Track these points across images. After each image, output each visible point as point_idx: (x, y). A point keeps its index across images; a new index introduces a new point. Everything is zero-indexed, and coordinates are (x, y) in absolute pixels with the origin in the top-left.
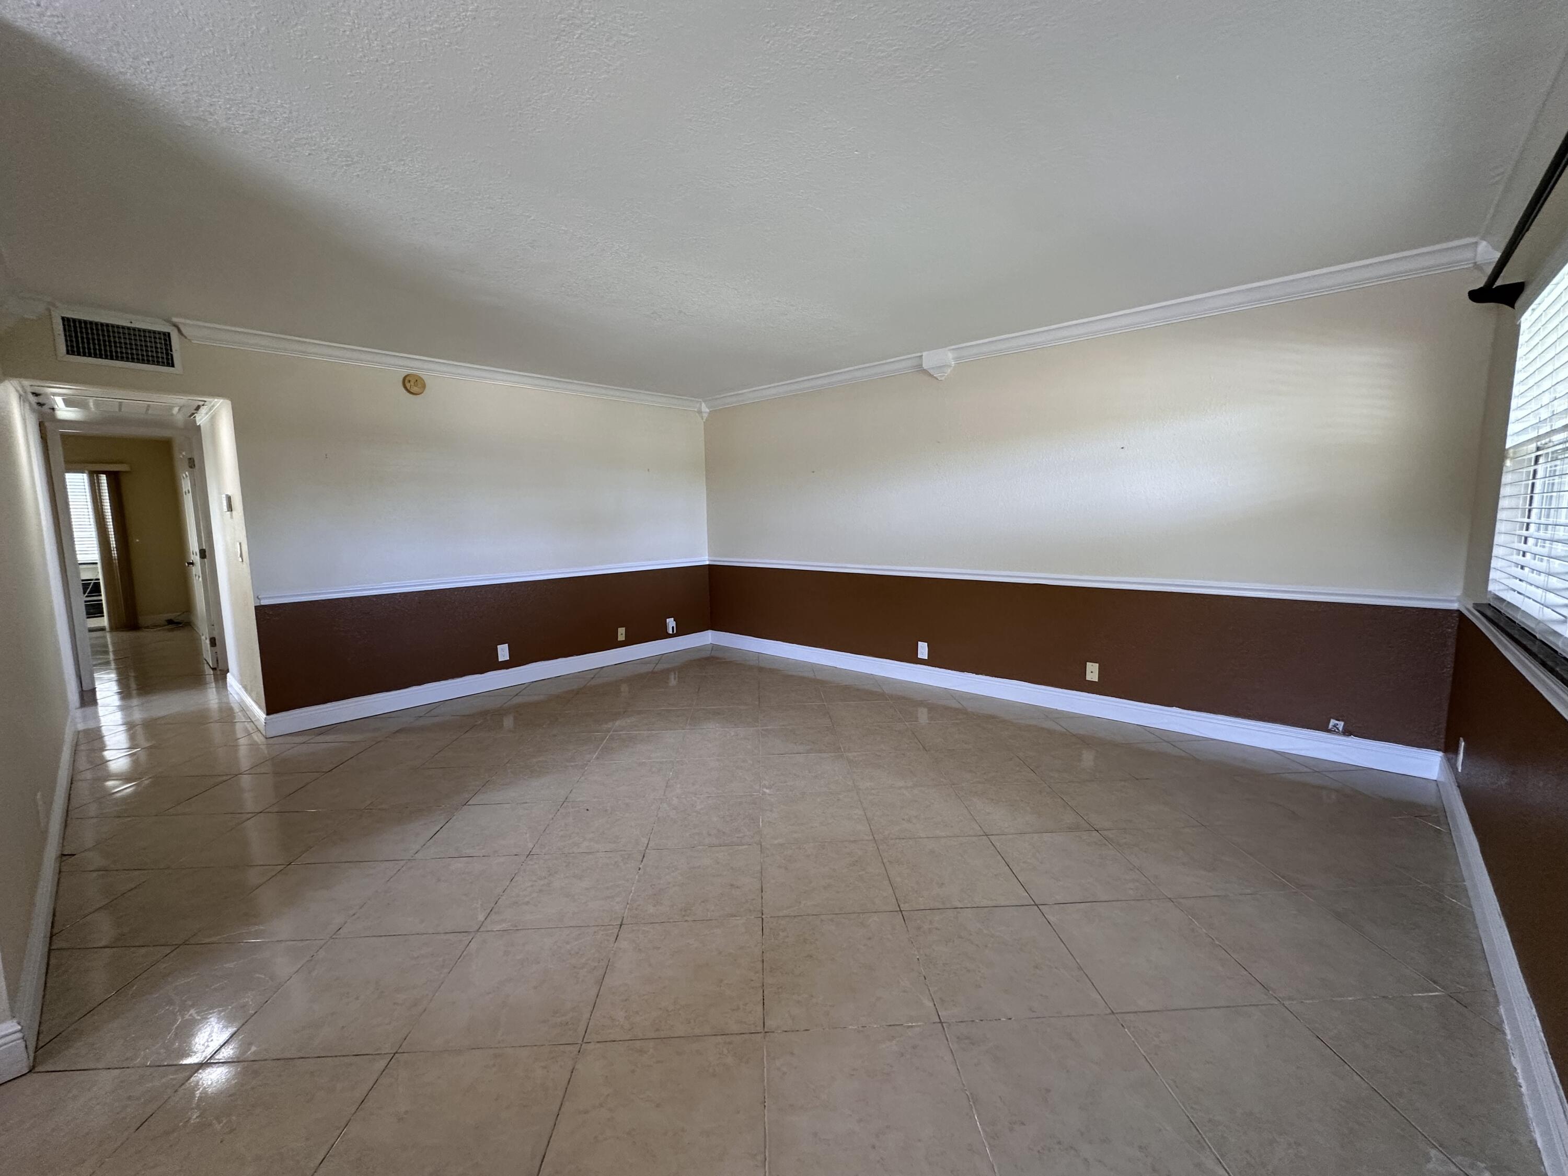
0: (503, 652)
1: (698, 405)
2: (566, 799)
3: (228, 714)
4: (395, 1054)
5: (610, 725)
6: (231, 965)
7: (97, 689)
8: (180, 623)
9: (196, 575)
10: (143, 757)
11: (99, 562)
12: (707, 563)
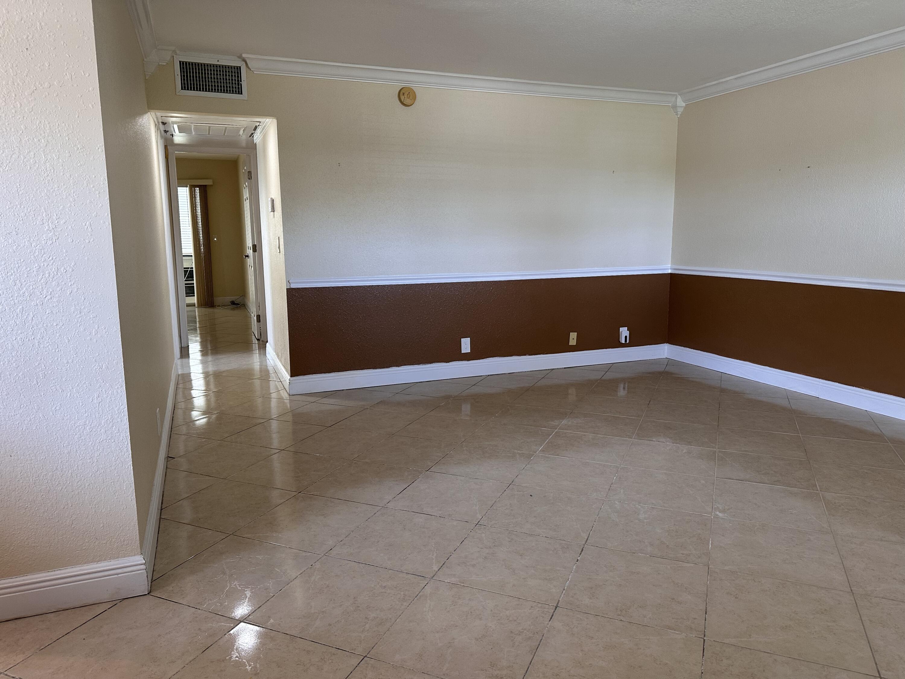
0: (466, 345)
1: (674, 99)
2: (513, 481)
3: (265, 374)
4: (365, 657)
5: (556, 423)
6: (260, 557)
7: (189, 347)
8: (238, 304)
9: (250, 266)
10: (213, 399)
11: (193, 255)
12: (669, 271)
